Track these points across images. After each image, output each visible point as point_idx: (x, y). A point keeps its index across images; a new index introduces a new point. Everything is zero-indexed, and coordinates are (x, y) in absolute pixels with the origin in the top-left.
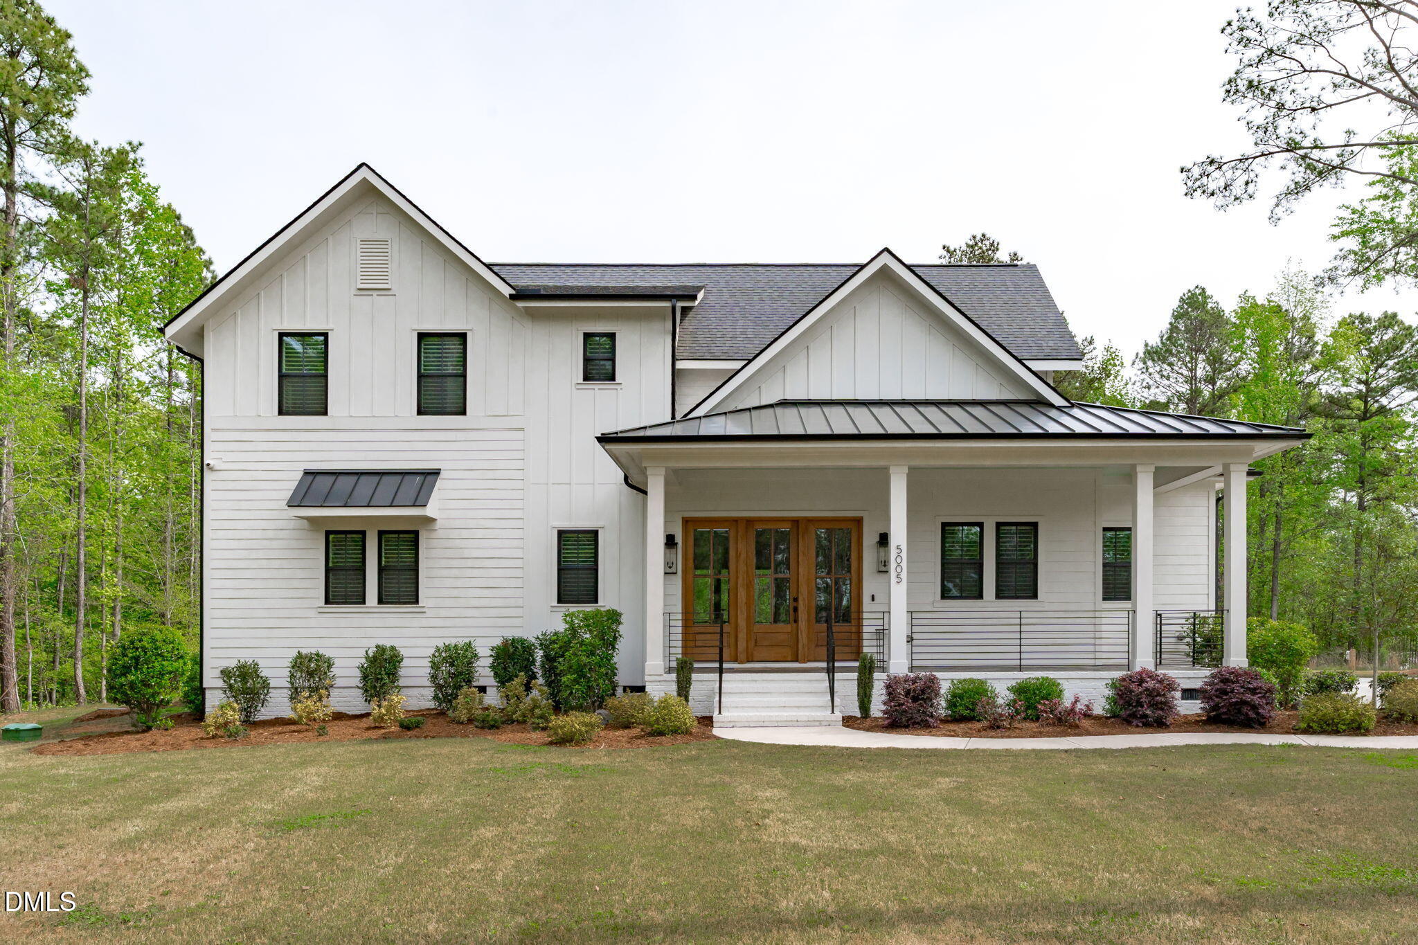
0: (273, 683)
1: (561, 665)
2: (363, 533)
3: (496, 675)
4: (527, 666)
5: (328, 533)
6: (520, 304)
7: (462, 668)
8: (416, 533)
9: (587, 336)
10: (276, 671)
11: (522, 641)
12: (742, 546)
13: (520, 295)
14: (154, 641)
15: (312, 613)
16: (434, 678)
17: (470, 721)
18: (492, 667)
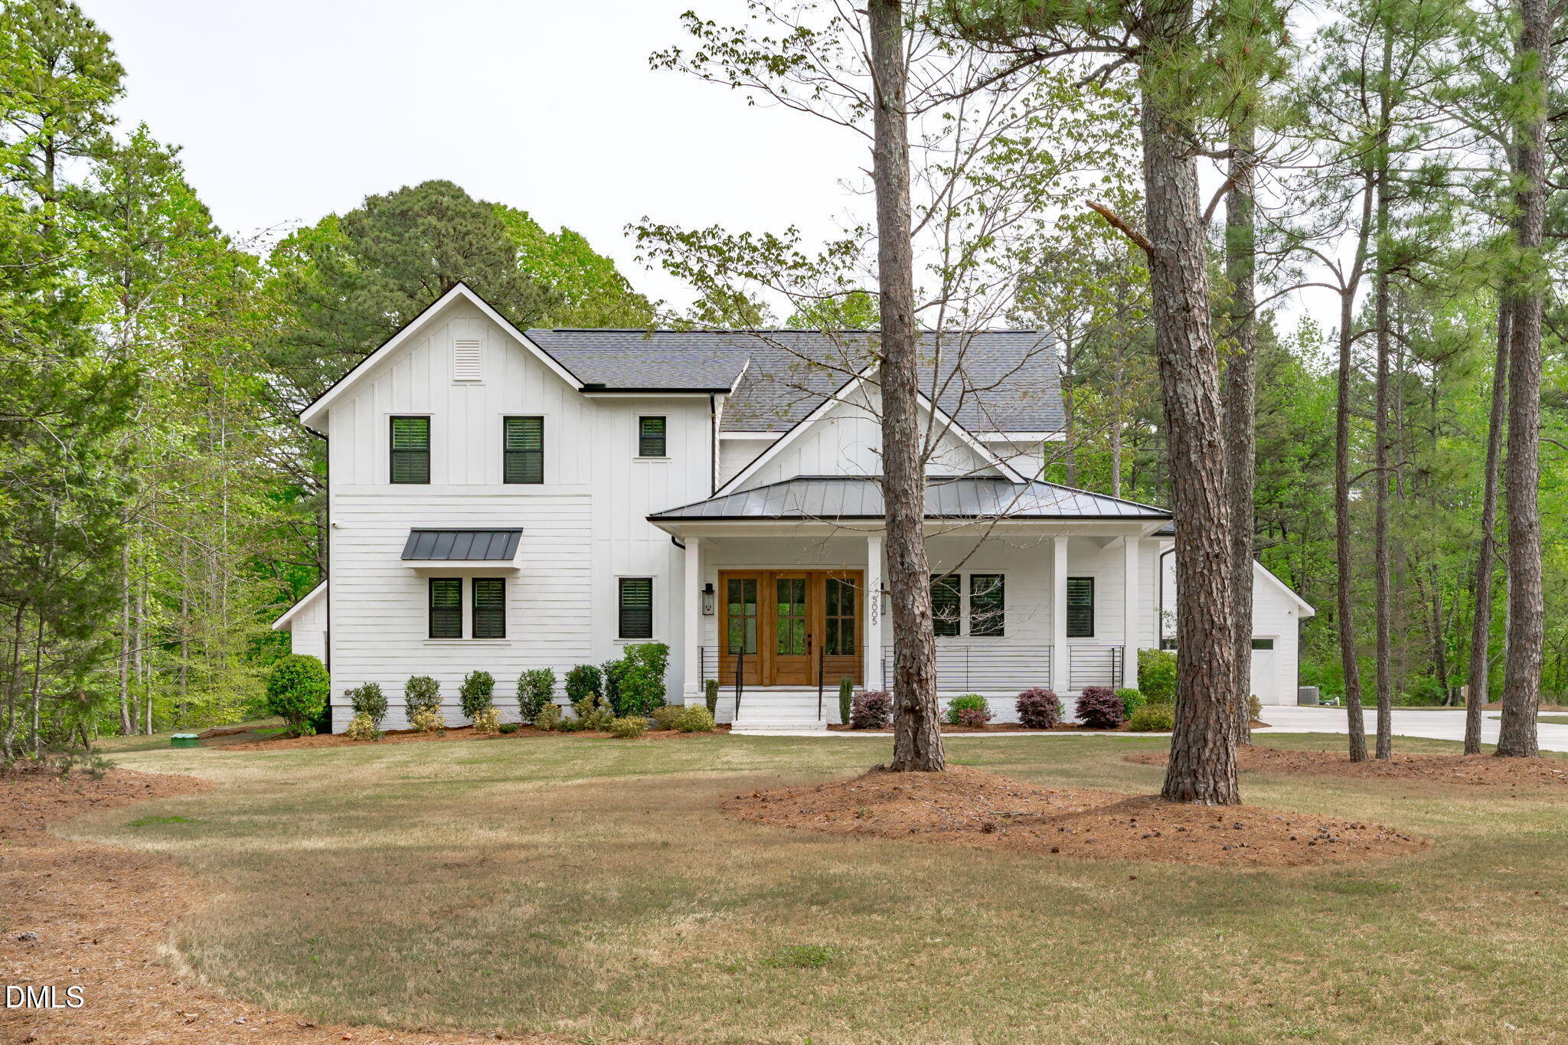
0: (390, 702)
1: (621, 685)
2: (460, 580)
3: (570, 695)
4: (595, 686)
5: (431, 580)
6: (588, 395)
7: (543, 689)
8: (503, 581)
9: (642, 419)
10: (394, 693)
11: (590, 668)
12: (766, 591)
13: (589, 388)
14: (304, 667)
15: (420, 645)
16: (521, 698)
17: (552, 728)
18: (567, 689)
